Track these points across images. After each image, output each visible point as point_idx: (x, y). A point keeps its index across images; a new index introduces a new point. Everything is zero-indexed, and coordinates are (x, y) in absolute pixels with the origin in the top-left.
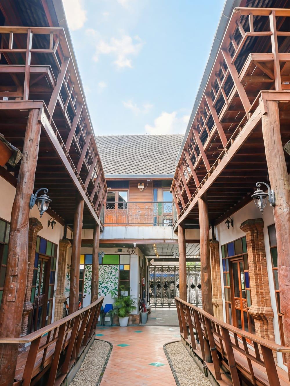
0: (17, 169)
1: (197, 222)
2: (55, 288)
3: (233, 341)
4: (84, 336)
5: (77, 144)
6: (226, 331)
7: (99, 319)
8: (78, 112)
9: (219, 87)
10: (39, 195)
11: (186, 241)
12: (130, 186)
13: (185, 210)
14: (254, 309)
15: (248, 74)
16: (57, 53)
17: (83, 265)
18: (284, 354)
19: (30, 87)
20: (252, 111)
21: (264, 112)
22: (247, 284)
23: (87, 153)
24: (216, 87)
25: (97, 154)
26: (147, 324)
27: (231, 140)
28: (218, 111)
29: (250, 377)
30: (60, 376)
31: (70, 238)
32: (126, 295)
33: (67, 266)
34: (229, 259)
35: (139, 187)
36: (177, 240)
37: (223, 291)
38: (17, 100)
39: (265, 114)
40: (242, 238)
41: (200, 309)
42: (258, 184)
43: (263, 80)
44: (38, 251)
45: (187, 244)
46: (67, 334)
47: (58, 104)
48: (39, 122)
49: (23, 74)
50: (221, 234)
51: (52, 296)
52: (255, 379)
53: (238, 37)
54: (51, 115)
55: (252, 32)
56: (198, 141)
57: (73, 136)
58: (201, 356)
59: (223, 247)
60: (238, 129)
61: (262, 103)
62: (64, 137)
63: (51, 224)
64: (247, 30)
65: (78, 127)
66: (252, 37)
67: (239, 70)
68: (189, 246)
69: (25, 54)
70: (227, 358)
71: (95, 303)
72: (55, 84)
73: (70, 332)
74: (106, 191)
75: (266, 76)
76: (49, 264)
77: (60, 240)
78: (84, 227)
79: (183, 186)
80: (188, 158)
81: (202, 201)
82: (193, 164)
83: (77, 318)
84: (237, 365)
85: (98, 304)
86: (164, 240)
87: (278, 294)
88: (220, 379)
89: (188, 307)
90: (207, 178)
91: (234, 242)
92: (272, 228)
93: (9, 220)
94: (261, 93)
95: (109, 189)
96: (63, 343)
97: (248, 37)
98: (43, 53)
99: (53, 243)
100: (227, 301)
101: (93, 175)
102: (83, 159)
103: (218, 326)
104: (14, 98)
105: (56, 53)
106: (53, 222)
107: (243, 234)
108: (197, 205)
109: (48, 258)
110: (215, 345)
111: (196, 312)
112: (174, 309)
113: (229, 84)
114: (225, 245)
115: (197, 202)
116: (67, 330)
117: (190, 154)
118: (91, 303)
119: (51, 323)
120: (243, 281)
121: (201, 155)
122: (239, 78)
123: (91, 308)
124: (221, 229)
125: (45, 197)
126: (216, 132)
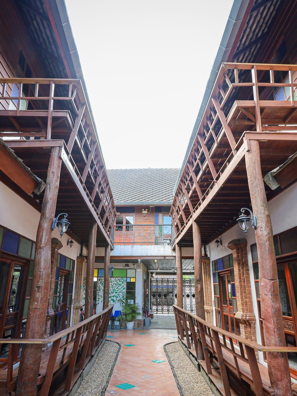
0: (42, 196)
1: (192, 241)
2: (73, 297)
3: (222, 342)
4: (97, 337)
5: (92, 177)
6: (216, 333)
7: (110, 324)
8: (92, 149)
9: (209, 129)
10: (59, 219)
11: (182, 258)
12: (137, 211)
13: (182, 231)
14: (239, 315)
15: (234, 118)
16: (75, 100)
17: (97, 278)
18: (265, 353)
19: (53, 128)
20: (237, 149)
21: (247, 149)
22: (234, 294)
23: (100, 184)
25: (108, 184)
26: (150, 327)
27: (220, 173)
28: (209, 149)
29: (236, 372)
30: (76, 372)
31: (86, 255)
32: (132, 303)
33: (83, 279)
34: (219, 273)
35: (144, 212)
37: (213, 299)
38: (42, 139)
39: (248, 151)
40: (229, 255)
41: (194, 315)
42: (242, 210)
43: (247, 123)
44: (58, 265)
45: (183, 260)
46: (83, 336)
47: (76, 142)
48: (60, 158)
49: (46, 118)
50: (212, 251)
51: (70, 304)
52: (240, 373)
53: (225, 87)
54: (70, 152)
55: (237, 83)
56: (192, 174)
57: (88, 169)
58: (195, 354)
59: (214, 262)
60: (226, 163)
61: (245, 142)
62: (80, 169)
63: (70, 243)
65: (92, 162)
66: (237, 87)
67: (226, 115)
68: (185, 262)
69: (48, 101)
70: (217, 356)
71: (106, 310)
72: (74, 126)
73: (85, 335)
74: (115, 215)
75: (249, 120)
76: (68, 277)
77: (77, 257)
78: (98, 246)
79: (180, 211)
80: (184, 188)
81: (196, 224)
82: (188, 193)
83: (91, 322)
84: (225, 362)
85: (109, 311)
86: (165, 257)
87: (259, 302)
88: (211, 373)
89: (184, 313)
91: (222, 258)
92: (254, 246)
93: (35, 240)
94: (245, 134)
95: (118, 214)
96: (80, 343)
97: (234, 88)
98: (63, 101)
99: (71, 259)
100: (217, 308)
101: (105, 202)
102: (97, 189)
103: (209, 329)
104: (39, 138)
106: (72, 242)
107: (230, 252)
109: (67, 272)
110: (207, 345)
111: (191, 317)
112: (172, 315)
113: (218, 126)
114: (214, 261)
115: (192, 225)
116: (83, 332)
117: (185, 185)
118: (103, 310)
119: (69, 327)
120: (230, 291)
121: (194, 186)
122: (226, 121)
123: (103, 314)
124: (211, 247)
125: (65, 220)
126: (207, 166)
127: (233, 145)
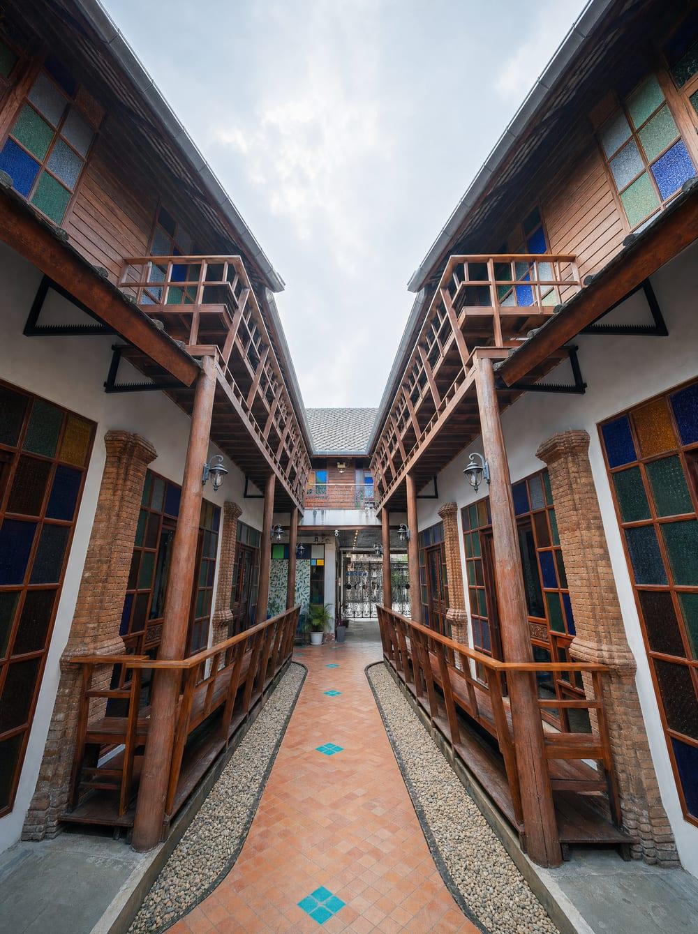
24: (432, 337)
36: (381, 526)
55: (467, 281)
64: (461, 278)
90: (417, 448)
105: (235, 292)
108: (404, 481)
117: (397, 420)
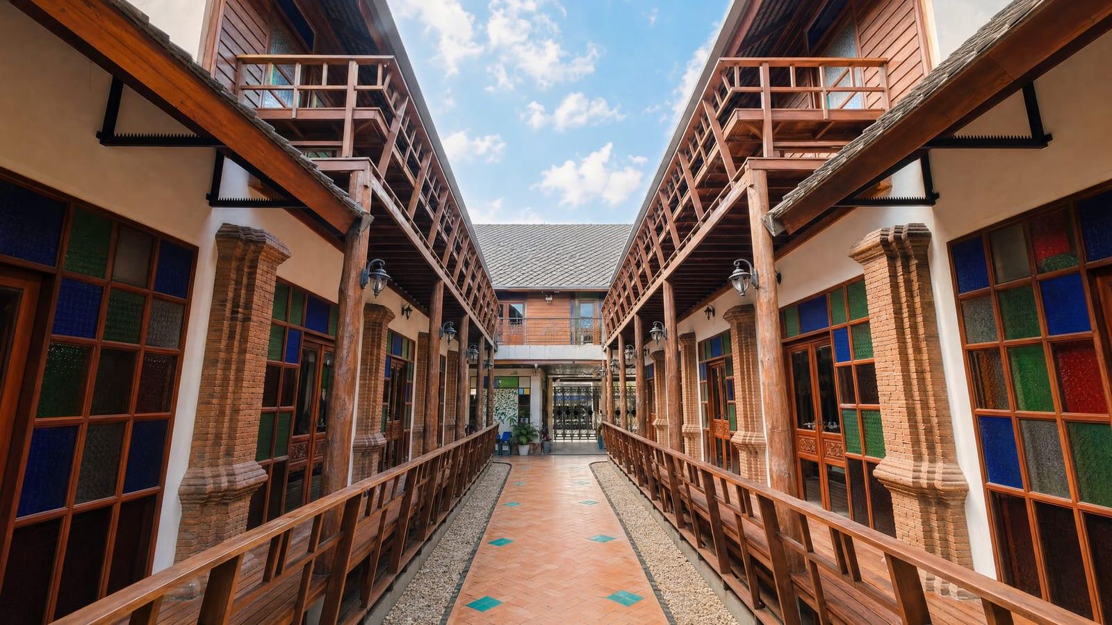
127: (731, 174)
